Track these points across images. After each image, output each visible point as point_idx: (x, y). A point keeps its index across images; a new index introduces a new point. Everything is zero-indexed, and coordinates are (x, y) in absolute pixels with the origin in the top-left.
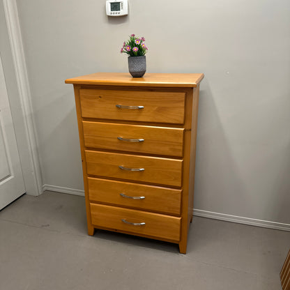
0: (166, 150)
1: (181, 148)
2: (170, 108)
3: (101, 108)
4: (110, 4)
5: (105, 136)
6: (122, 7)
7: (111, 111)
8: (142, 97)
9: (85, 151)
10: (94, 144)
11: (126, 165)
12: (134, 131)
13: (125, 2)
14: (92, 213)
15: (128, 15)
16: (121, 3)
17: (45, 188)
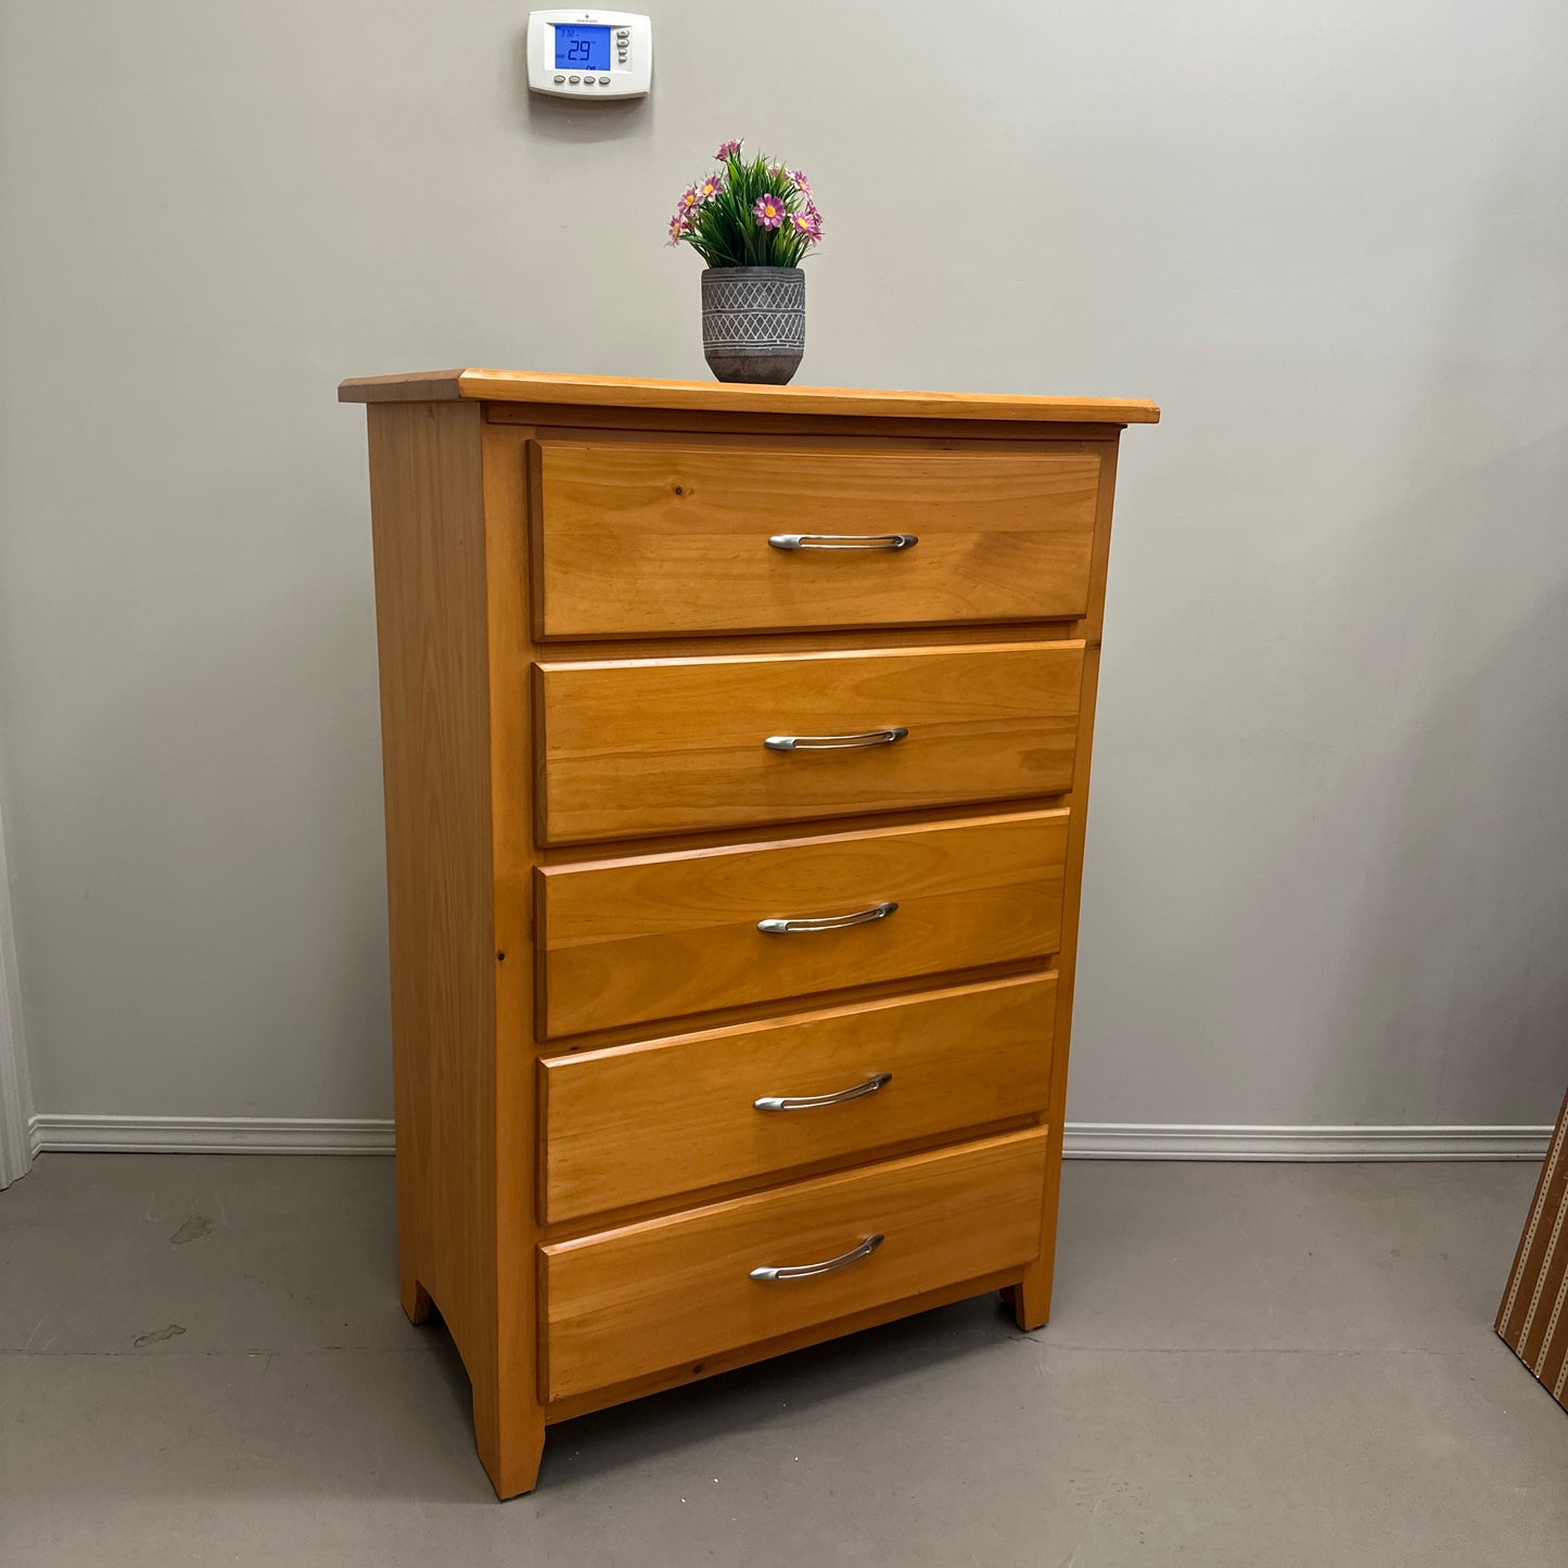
0: (1008, 769)
2: (1035, 537)
3: (676, 560)
4: (553, 29)
5: (690, 746)
6: (622, 51)
7: (741, 577)
8: (912, 482)
9: (548, 871)
10: (615, 811)
11: (800, 904)
12: (857, 689)
13: (639, 28)
14: (557, 1313)
15: (649, 97)
16: (621, 30)
17: (39, 1136)
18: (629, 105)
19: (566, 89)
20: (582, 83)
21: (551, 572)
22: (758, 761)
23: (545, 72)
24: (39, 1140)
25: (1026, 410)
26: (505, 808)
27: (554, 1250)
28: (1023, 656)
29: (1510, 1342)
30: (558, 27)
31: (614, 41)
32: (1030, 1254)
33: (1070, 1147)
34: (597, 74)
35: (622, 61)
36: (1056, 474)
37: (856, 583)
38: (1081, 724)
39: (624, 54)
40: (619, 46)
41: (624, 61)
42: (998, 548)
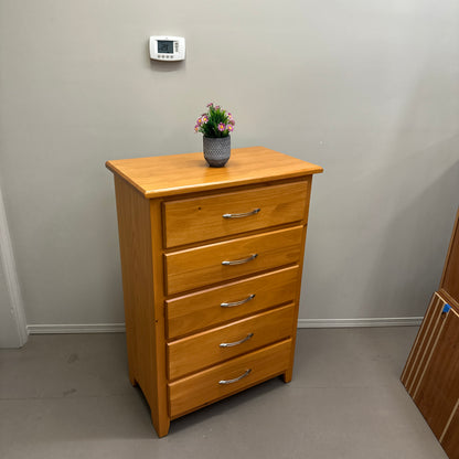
9: (168, 301)
14: (172, 398)
19: (161, 59)
20: (165, 57)
23: (155, 53)
26: (157, 288)
27: (170, 385)
29: (404, 384)
32: (286, 368)
33: (299, 326)
34: (170, 55)
38: (302, 246)
42: (281, 208)
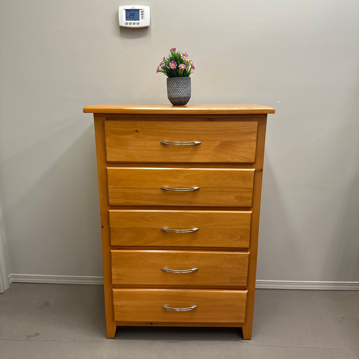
0: (231, 200)
1: (250, 195)
2: (237, 143)
3: (137, 146)
4: (125, 10)
5: (142, 187)
6: (142, 15)
7: (153, 150)
8: (199, 129)
10: (124, 200)
11: (172, 225)
12: (185, 177)
13: (146, 10)
15: (150, 27)
16: (142, 10)
17: (12, 279)
18: (144, 29)
21: (108, 148)
22: (159, 192)
24: (12, 280)
25: (231, 111)
28: (234, 172)
30: (126, 10)
31: (140, 13)
35: (142, 18)
36: (243, 127)
37: (184, 152)
39: (143, 16)
40: (142, 14)
41: (143, 18)
